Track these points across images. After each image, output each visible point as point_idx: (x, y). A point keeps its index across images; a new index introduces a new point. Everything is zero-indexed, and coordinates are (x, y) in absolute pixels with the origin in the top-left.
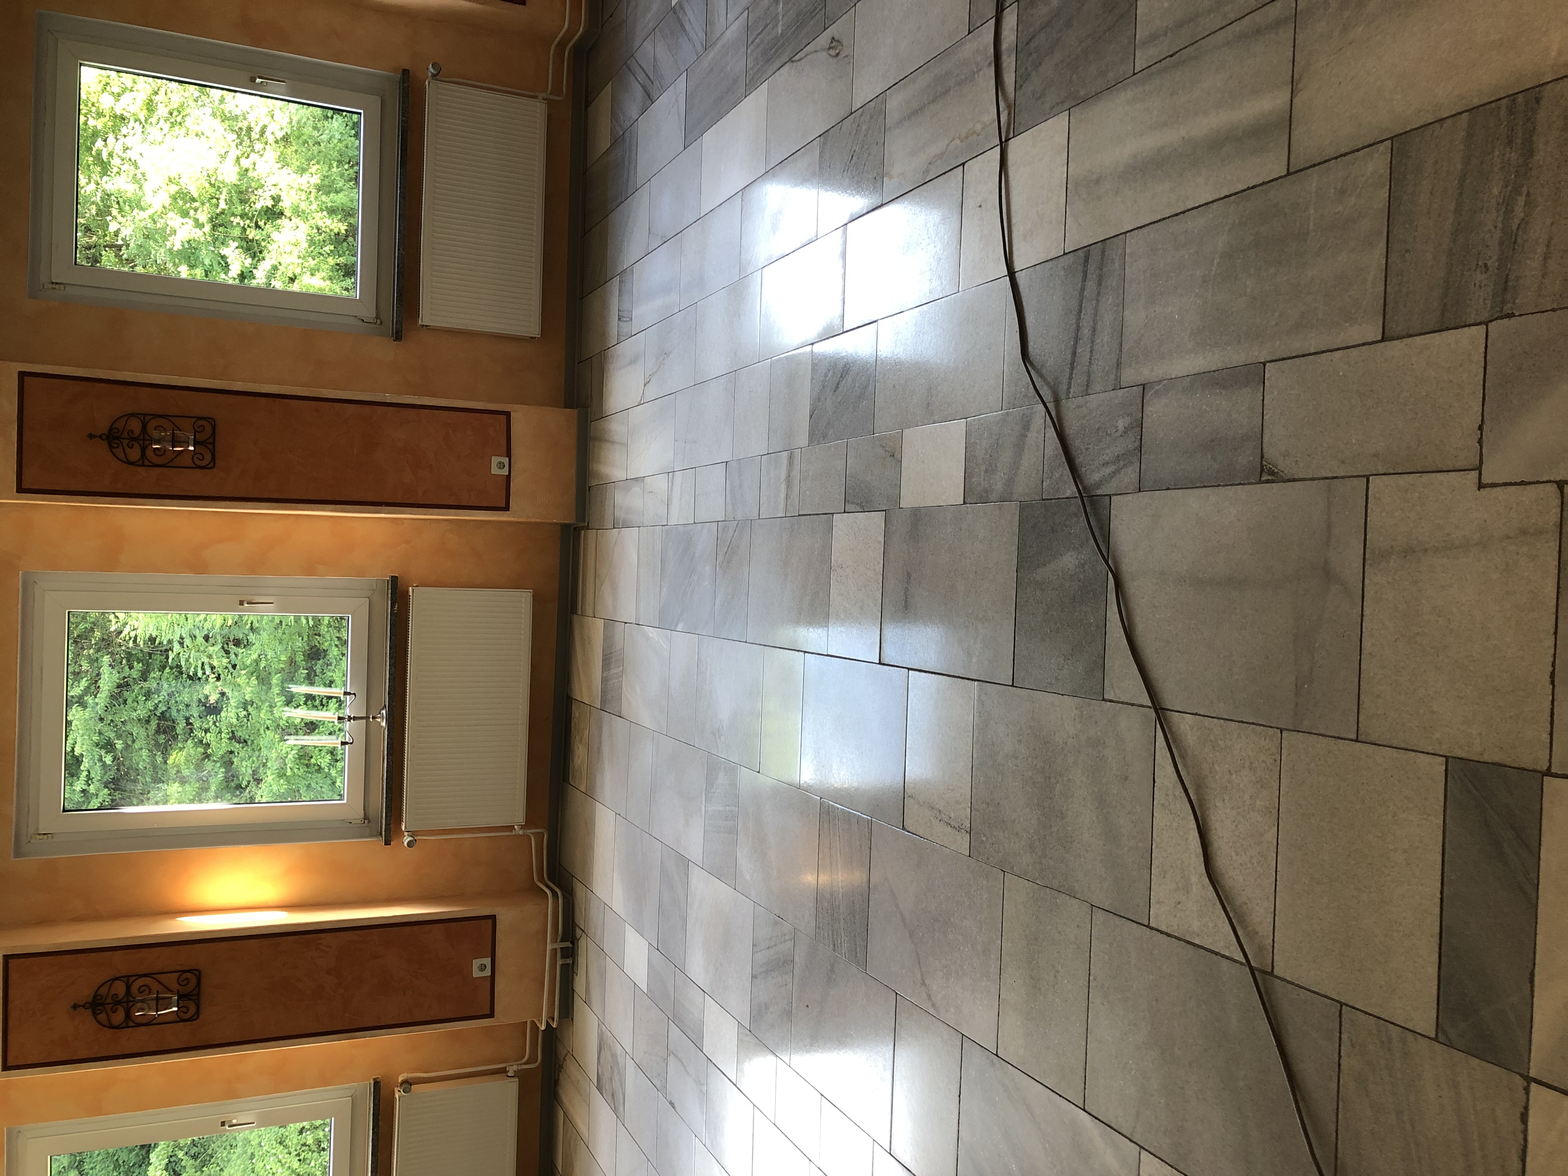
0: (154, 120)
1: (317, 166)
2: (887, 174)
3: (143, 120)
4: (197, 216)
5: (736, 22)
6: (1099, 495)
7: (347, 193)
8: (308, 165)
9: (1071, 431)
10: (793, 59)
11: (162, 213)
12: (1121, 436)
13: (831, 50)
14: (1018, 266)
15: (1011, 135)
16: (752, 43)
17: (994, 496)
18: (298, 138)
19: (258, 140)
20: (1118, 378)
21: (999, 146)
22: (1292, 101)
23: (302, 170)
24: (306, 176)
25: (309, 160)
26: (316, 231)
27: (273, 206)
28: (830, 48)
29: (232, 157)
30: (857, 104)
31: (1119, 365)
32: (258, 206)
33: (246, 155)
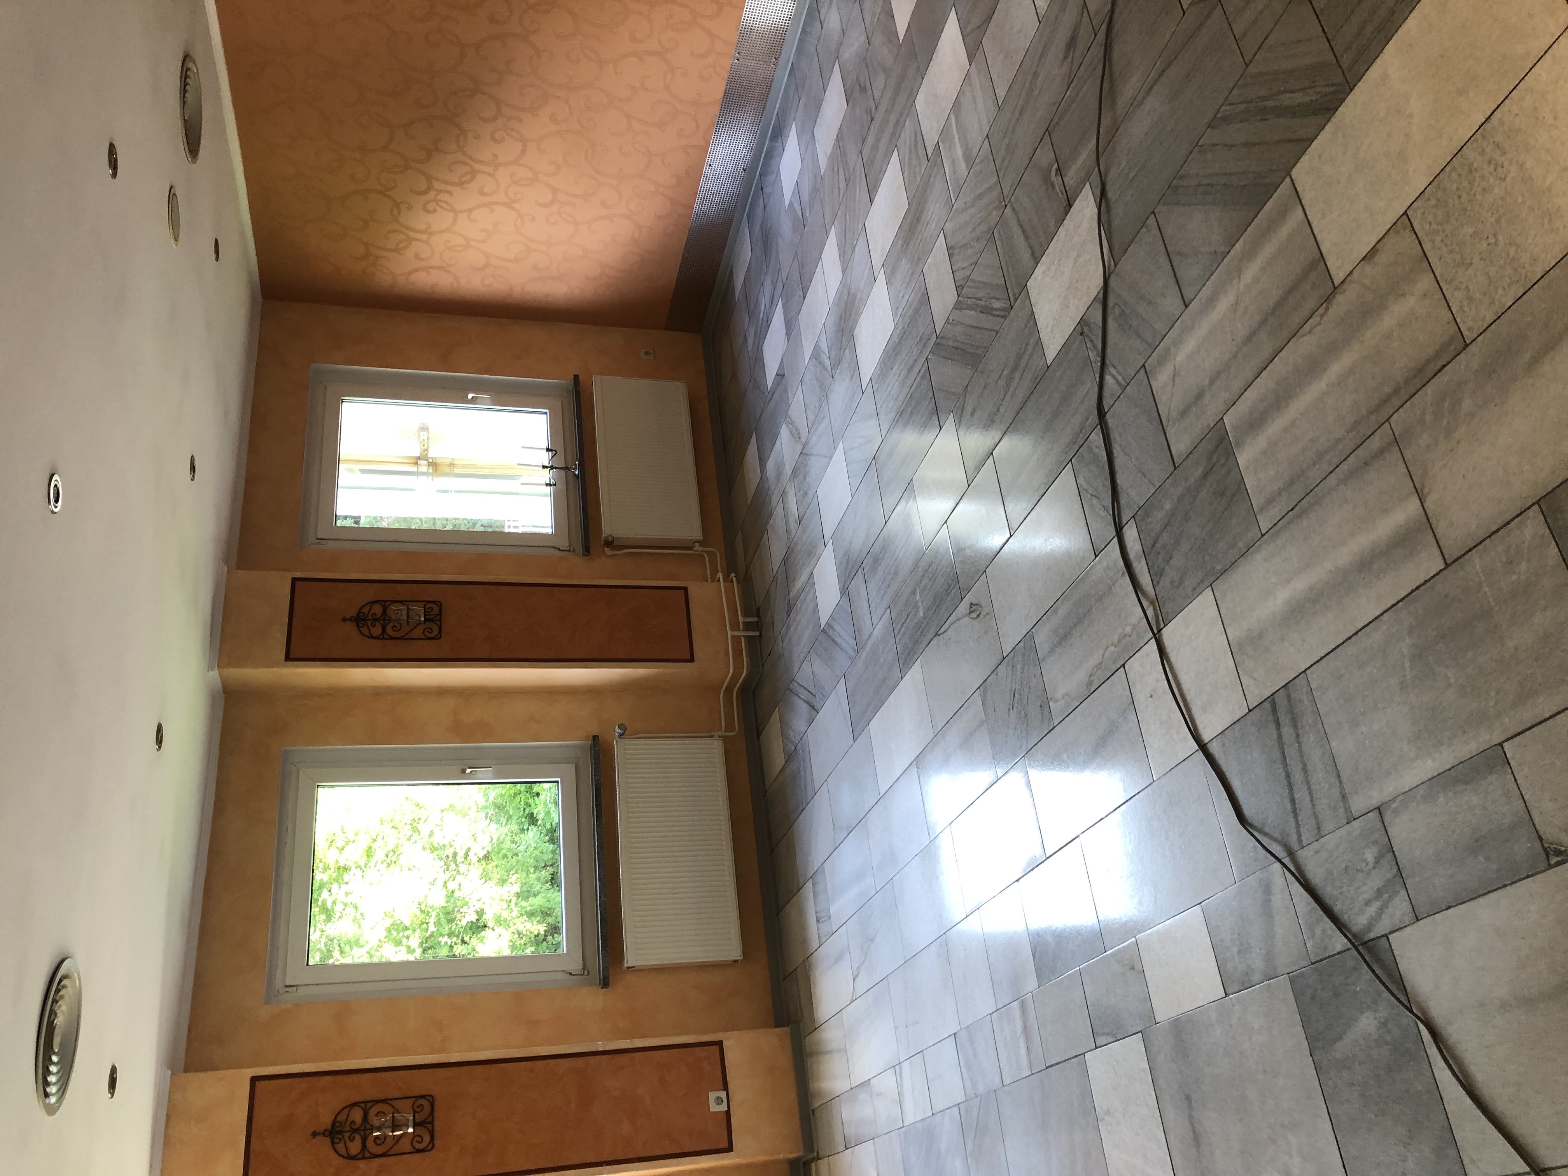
0: (372, 863)
1: (517, 875)
2: (1051, 699)
3: (363, 867)
4: (409, 944)
5: (881, 621)
6: (1374, 939)
7: (544, 895)
8: (508, 876)
9: (1318, 880)
10: (939, 633)
11: (378, 946)
12: (1374, 867)
13: (972, 614)
14: (1206, 736)
15: (1162, 625)
16: (899, 633)
17: (1256, 977)
18: (498, 853)
19: (463, 862)
20: (1348, 810)
21: (1153, 639)
22: (1423, 506)
23: (503, 882)
24: (507, 887)
25: (508, 871)
26: (517, 936)
27: (478, 920)
28: (971, 612)
29: (440, 883)
30: (1007, 649)
31: (1344, 797)
32: (464, 923)
33: (452, 878)
